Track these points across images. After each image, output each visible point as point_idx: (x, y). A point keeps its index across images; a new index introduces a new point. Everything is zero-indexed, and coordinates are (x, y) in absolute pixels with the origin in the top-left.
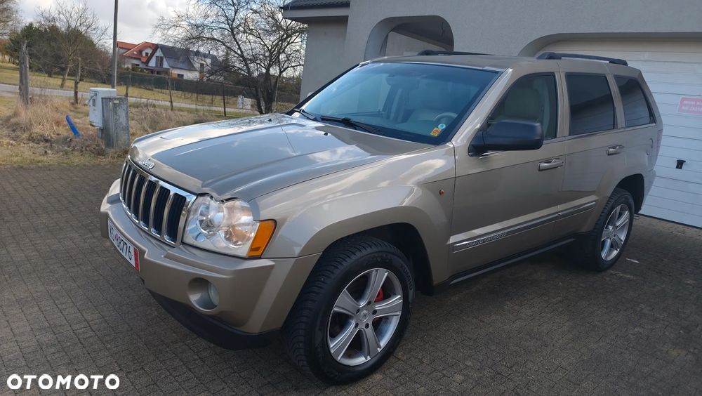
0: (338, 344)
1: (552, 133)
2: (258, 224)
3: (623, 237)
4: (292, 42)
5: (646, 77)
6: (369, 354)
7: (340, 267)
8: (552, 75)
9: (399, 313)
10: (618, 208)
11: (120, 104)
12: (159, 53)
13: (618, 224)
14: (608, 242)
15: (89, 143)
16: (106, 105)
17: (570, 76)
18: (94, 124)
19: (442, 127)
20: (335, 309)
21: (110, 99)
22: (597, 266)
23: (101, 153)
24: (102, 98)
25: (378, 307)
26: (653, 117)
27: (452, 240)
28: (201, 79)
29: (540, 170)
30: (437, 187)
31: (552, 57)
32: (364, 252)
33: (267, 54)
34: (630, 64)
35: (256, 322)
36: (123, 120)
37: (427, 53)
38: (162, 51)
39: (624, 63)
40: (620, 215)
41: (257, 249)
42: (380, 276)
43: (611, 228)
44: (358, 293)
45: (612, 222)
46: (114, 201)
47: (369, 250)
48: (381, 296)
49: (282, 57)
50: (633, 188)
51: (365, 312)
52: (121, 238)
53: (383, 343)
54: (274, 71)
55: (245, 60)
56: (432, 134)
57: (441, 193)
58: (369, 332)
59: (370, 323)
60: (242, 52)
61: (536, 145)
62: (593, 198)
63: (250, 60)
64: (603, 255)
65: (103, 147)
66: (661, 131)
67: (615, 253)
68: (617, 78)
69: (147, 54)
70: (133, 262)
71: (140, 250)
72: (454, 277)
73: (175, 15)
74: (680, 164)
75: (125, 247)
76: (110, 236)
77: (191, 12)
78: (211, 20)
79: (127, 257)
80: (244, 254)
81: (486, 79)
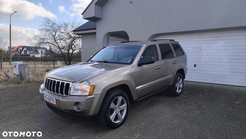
0: (112, 117)
1: (158, 60)
2: (90, 87)
3: (182, 86)
4: (76, 41)
5: (180, 43)
6: (120, 120)
7: (111, 96)
8: (155, 45)
9: (126, 108)
10: (179, 78)
11: (26, 66)
12: (25, 49)
13: (180, 82)
14: (178, 88)
15: (14, 80)
16: (21, 67)
17: (160, 45)
18: (15, 74)
19: (130, 60)
20: (111, 107)
21: (22, 65)
22: (176, 95)
23: (19, 83)
24: (19, 65)
25: (121, 107)
26: (183, 53)
27: (137, 88)
28: (42, 57)
29: (156, 69)
30: (131, 75)
31: (155, 41)
32: (116, 92)
33: (68, 46)
35: (92, 112)
36: (27, 71)
37: (123, 42)
38: (26, 48)
39: (174, 40)
40: (180, 80)
41: (90, 93)
42: (120, 98)
43: (178, 83)
44: (115, 103)
46: (43, 90)
47: (117, 92)
48: (121, 104)
49: (73, 46)
50: (181, 73)
51: (117, 108)
53: (123, 117)
54: (71, 51)
55: (60, 48)
56: (128, 62)
57: (132, 76)
58: (119, 114)
59: (119, 111)
60: (58, 46)
61: (153, 62)
62: (171, 75)
63: (62, 48)
64: (177, 91)
65: (20, 81)
66: (186, 57)
67: (180, 90)
68: (172, 44)
69: (20, 50)
70: (55, 103)
71: (58, 99)
72: (139, 98)
73: (34, 36)
74: (195, 66)
75: (52, 100)
76: (45, 99)
77: (39, 34)
78: (47, 36)
79: (53, 103)
80: (88, 95)
81: (139, 48)
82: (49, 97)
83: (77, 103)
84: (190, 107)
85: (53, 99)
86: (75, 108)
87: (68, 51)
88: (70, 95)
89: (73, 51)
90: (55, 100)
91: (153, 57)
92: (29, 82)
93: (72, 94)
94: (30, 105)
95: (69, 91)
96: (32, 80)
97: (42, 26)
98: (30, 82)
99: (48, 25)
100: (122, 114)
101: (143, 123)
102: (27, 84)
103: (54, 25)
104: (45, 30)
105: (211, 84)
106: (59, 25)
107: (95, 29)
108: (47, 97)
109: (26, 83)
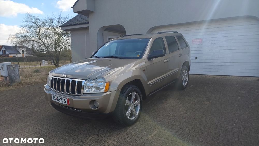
0: (128, 113)
2: (106, 83)
3: (187, 79)
4: (64, 38)
5: (183, 35)
6: (135, 116)
7: (125, 92)
8: (162, 37)
9: (140, 104)
10: (184, 71)
11: (15, 67)
12: (3, 49)
13: (185, 75)
14: (184, 80)
15: (3, 83)
16: (9, 68)
17: (166, 37)
18: (3, 76)
19: (139, 54)
20: (126, 104)
21: (11, 65)
22: (183, 88)
23: (9, 86)
24: (7, 66)
25: (135, 103)
26: (187, 46)
27: (148, 83)
28: (23, 57)
29: (165, 62)
30: (143, 69)
31: (160, 33)
33: (54, 43)
34: (179, 32)
35: (109, 110)
36: (17, 72)
38: (5, 48)
39: (177, 32)
40: (185, 73)
41: (106, 90)
42: (134, 94)
43: (184, 77)
44: (130, 100)
45: (184, 75)
46: (49, 90)
47: (131, 87)
49: (60, 44)
50: (187, 66)
51: (132, 104)
52: (60, 98)
53: (137, 113)
54: (58, 49)
55: (46, 46)
56: (137, 56)
57: (144, 71)
58: (134, 110)
59: (134, 108)
60: (44, 44)
61: (163, 55)
62: (178, 68)
63: (48, 46)
64: (183, 84)
65: (9, 83)
66: (190, 49)
67: (186, 83)
68: (177, 36)
70: (66, 103)
71: (70, 99)
72: (150, 93)
73: (16, 33)
74: (196, 58)
75: (62, 100)
76: (52, 100)
77: (22, 32)
78: (30, 33)
79: (64, 103)
80: (103, 92)
81: (147, 41)
82: (59, 97)
83: (93, 102)
84: (200, 99)
85: (64, 99)
86: (91, 107)
87: (56, 49)
88: (84, 94)
89: (61, 49)
90: (66, 100)
91: (163, 50)
92: (20, 84)
93: (85, 92)
94: (30, 108)
95: (82, 90)
96: (23, 81)
97: (24, 22)
98: (22, 85)
99: (30, 20)
100: (136, 111)
101: (158, 118)
102: (19, 87)
103: (38, 20)
104: (28, 27)
105: (213, 76)
106: (44, 21)
107: (88, 23)
108: (56, 97)
109: (18, 85)
